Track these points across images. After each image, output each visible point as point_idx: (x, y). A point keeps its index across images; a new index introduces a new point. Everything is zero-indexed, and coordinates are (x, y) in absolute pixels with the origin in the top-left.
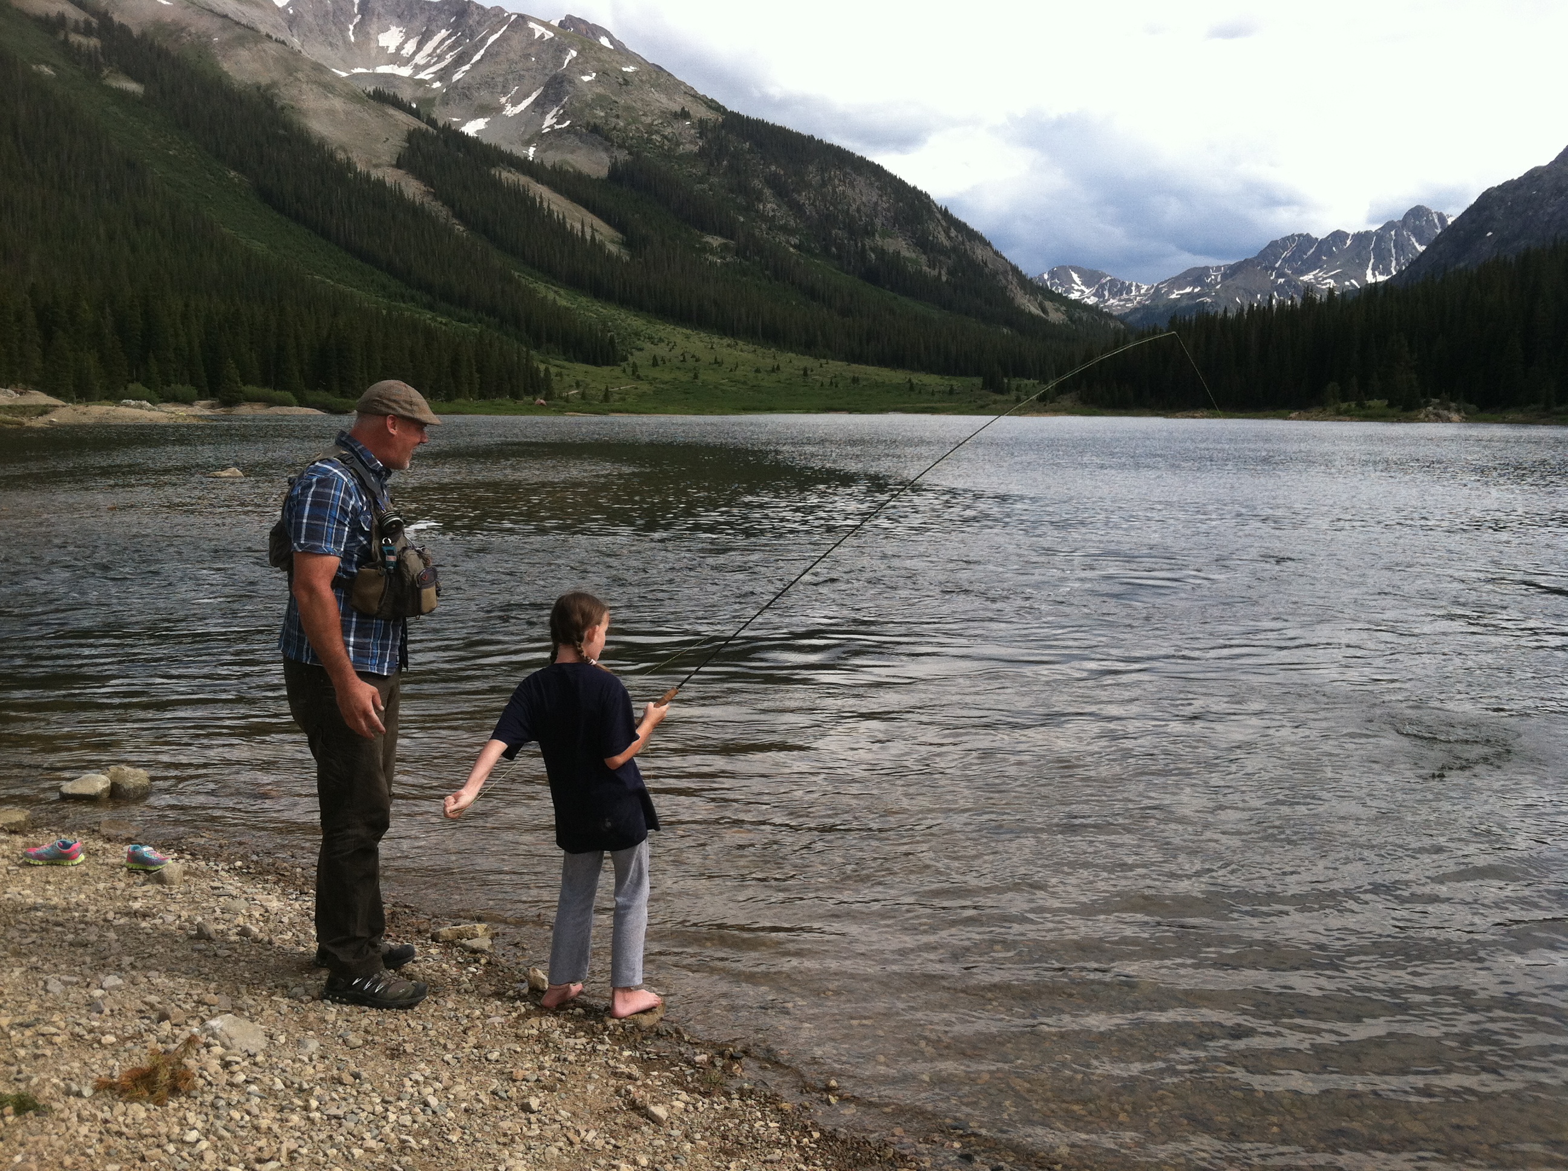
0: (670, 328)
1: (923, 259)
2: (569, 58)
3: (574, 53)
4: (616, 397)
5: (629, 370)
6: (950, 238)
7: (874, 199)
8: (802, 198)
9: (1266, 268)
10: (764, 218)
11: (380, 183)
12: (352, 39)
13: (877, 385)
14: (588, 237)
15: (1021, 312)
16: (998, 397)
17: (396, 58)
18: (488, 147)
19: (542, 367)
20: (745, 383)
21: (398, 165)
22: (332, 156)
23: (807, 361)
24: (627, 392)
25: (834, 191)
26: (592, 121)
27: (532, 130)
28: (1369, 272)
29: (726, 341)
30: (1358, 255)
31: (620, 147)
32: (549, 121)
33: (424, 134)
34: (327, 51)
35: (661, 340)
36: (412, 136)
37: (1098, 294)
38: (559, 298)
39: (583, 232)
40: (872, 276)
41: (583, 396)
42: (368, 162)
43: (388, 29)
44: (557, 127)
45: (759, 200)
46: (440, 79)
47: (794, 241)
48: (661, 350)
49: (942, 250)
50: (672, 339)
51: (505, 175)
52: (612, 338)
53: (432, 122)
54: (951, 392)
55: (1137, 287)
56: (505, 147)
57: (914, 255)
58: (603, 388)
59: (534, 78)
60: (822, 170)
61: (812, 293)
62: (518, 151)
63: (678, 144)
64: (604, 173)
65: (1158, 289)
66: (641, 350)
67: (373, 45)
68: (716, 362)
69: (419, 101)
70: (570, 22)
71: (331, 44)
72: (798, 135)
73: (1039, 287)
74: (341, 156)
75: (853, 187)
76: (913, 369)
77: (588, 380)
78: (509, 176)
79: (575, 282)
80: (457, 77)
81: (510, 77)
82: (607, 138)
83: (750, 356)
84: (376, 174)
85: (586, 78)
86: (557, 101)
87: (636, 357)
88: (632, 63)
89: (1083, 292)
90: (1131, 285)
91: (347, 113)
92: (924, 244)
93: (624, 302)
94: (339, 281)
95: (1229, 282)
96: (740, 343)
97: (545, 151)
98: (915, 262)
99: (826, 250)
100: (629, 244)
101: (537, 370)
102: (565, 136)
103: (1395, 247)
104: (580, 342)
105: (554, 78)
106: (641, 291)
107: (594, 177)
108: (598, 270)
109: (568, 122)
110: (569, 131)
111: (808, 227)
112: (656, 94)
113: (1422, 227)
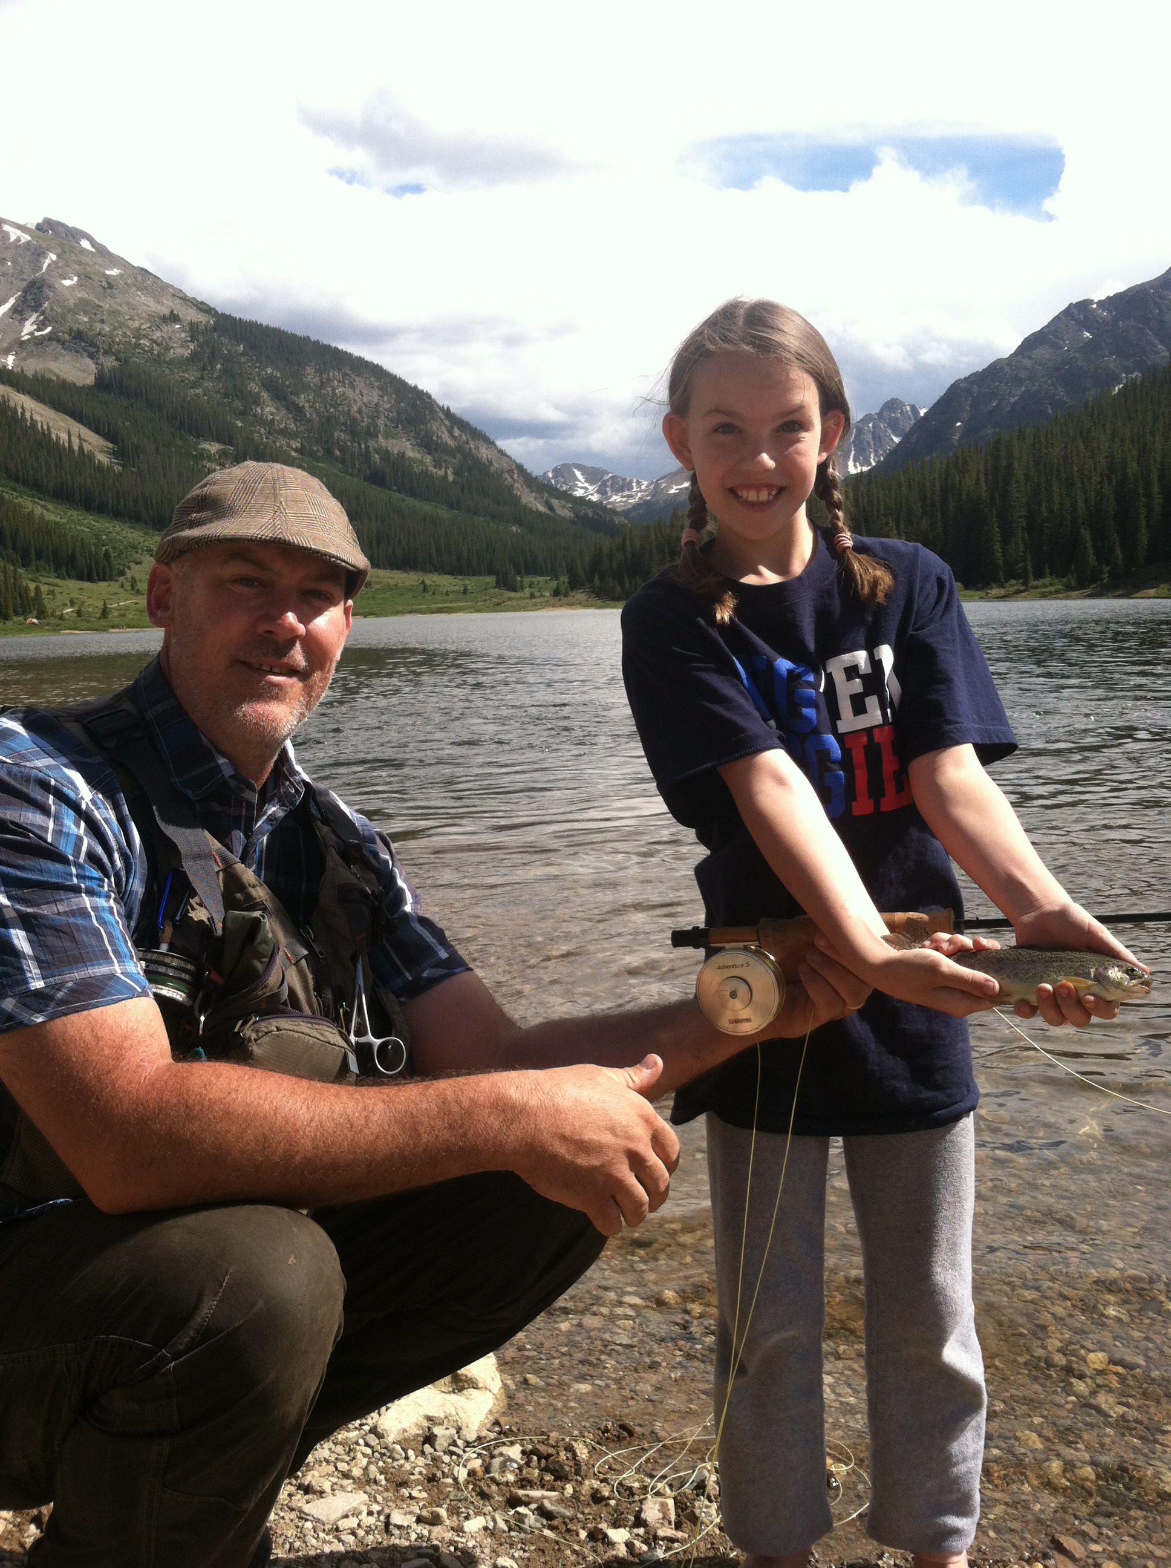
1: (428, 459)
2: (47, 262)
3: (54, 257)
4: (116, 614)
5: (127, 586)
6: (454, 437)
7: (375, 400)
8: (301, 400)
10: (260, 421)
13: (389, 588)
14: (76, 448)
15: (527, 510)
16: (513, 594)
19: (32, 586)
24: (127, 608)
25: (334, 394)
26: (75, 328)
27: (10, 338)
28: (851, 463)
31: (107, 352)
32: (29, 327)
37: (601, 491)
38: (48, 512)
39: (70, 442)
40: (377, 478)
41: (79, 613)
44: (37, 334)
45: (257, 404)
47: (296, 444)
49: (446, 450)
52: (107, 555)
54: (465, 592)
55: (638, 483)
57: (418, 456)
58: (100, 604)
59: (12, 283)
60: (320, 371)
63: (168, 349)
64: (90, 380)
65: (657, 485)
66: (139, 563)
70: (48, 228)
72: (294, 336)
73: (544, 485)
75: (353, 388)
76: (425, 570)
77: (84, 597)
79: (62, 495)
82: (92, 344)
85: (67, 283)
86: (36, 307)
87: (134, 570)
88: (115, 266)
89: (586, 489)
90: (631, 482)
92: (427, 444)
93: (117, 514)
97: (25, 359)
98: (421, 462)
99: (329, 452)
100: (121, 453)
101: (27, 589)
102: (46, 343)
103: (873, 439)
104: (72, 558)
105: (33, 284)
106: (136, 502)
107: (80, 384)
108: (88, 482)
109: (49, 329)
110: (50, 338)
111: (309, 430)
112: (143, 298)
113: (897, 418)
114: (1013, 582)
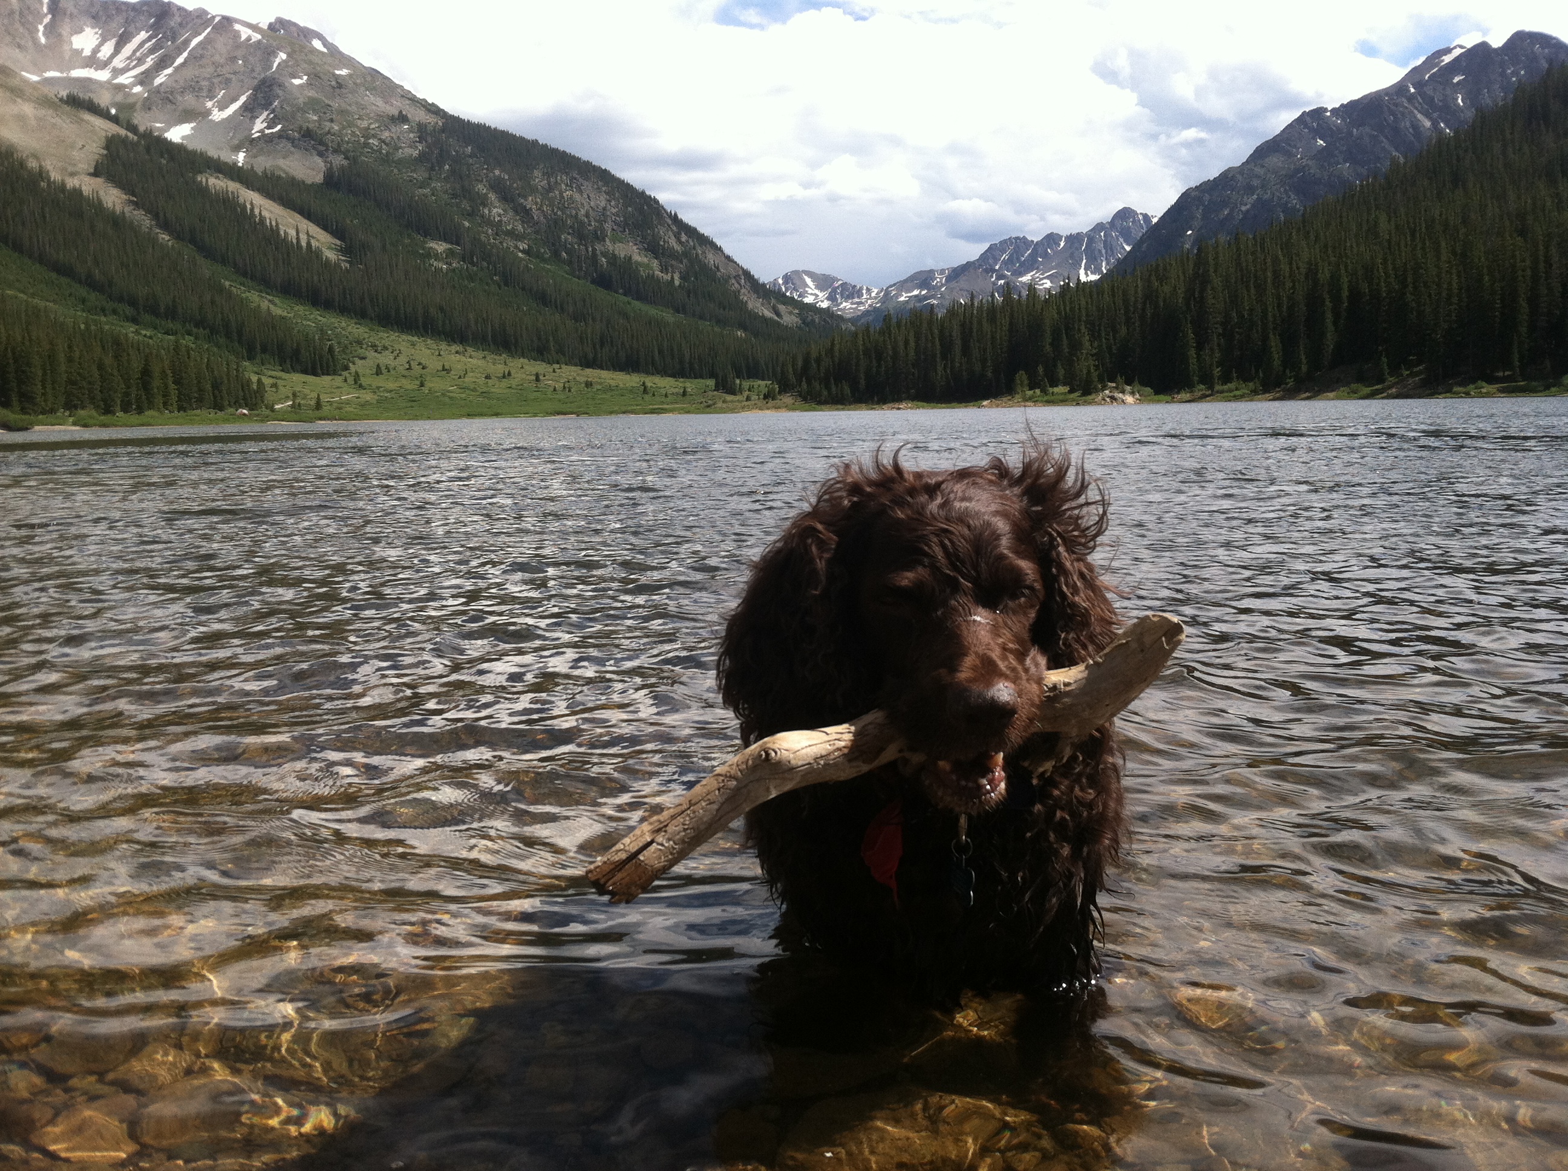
0: (394, 335)
1: (655, 263)
2: (277, 61)
3: (283, 56)
5: (351, 380)
6: (681, 243)
7: (603, 204)
8: (529, 202)
9: (987, 271)
10: (489, 222)
11: (77, 193)
12: (43, 40)
13: (610, 389)
14: (304, 244)
15: (754, 316)
16: (731, 397)
17: (92, 61)
18: (194, 153)
19: (254, 378)
20: (474, 390)
21: (96, 174)
22: (22, 164)
23: (540, 367)
24: (348, 402)
25: (561, 194)
26: (305, 126)
27: (240, 136)
28: (1082, 272)
29: (455, 348)
30: (1072, 256)
31: (336, 151)
32: (259, 125)
33: (124, 141)
34: (17, 53)
35: (385, 348)
36: (111, 143)
37: (831, 298)
38: (275, 307)
39: (298, 239)
40: (603, 281)
42: (63, 170)
43: (81, 31)
44: (267, 131)
45: (485, 205)
46: (141, 83)
47: (523, 246)
48: (386, 359)
49: (673, 255)
50: (396, 347)
51: (212, 181)
52: (331, 349)
53: (133, 129)
54: (684, 394)
55: (868, 290)
56: (213, 153)
57: (645, 260)
58: (316, 397)
59: (242, 81)
60: (547, 175)
61: (543, 299)
62: (226, 156)
63: (397, 148)
64: (319, 178)
65: (887, 293)
66: (364, 358)
67: (66, 47)
68: (444, 369)
69: (120, 107)
70: (280, 25)
71: (19, 46)
72: (522, 139)
73: (772, 292)
74: (32, 164)
75: (581, 192)
76: (648, 373)
77: (307, 391)
78: (216, 183)
79: (289, 290)
80: (158, 81)
81: (216, 81)
82: (321, 143)
83: (481, 363)
84: (72, 183)
85: (297, 82)
86: (266, 105)
87: (358, 366)
88: (345, 66)
89: (816, 295)
90: (861, 289)
91: (39, 119)
92: (654, 248)
93: (344, 310)
94: (33, 295)
95: (953, 284)
96: (470, 350)
97: (255, 157)
98: (647, 266)
99: (556, 254)
100: (348, 250)
101: (249, 381)
102: (276, 140)
103: (1105, 248)
104: (296, 352)
105: (263, 82)
106: (362, 300)
107: (309, 182)
108: (316, 278)
109: (279, 127)
110: (280, 135)
111: (537, 232)
112: (372, 98)
113: (1129, 227)
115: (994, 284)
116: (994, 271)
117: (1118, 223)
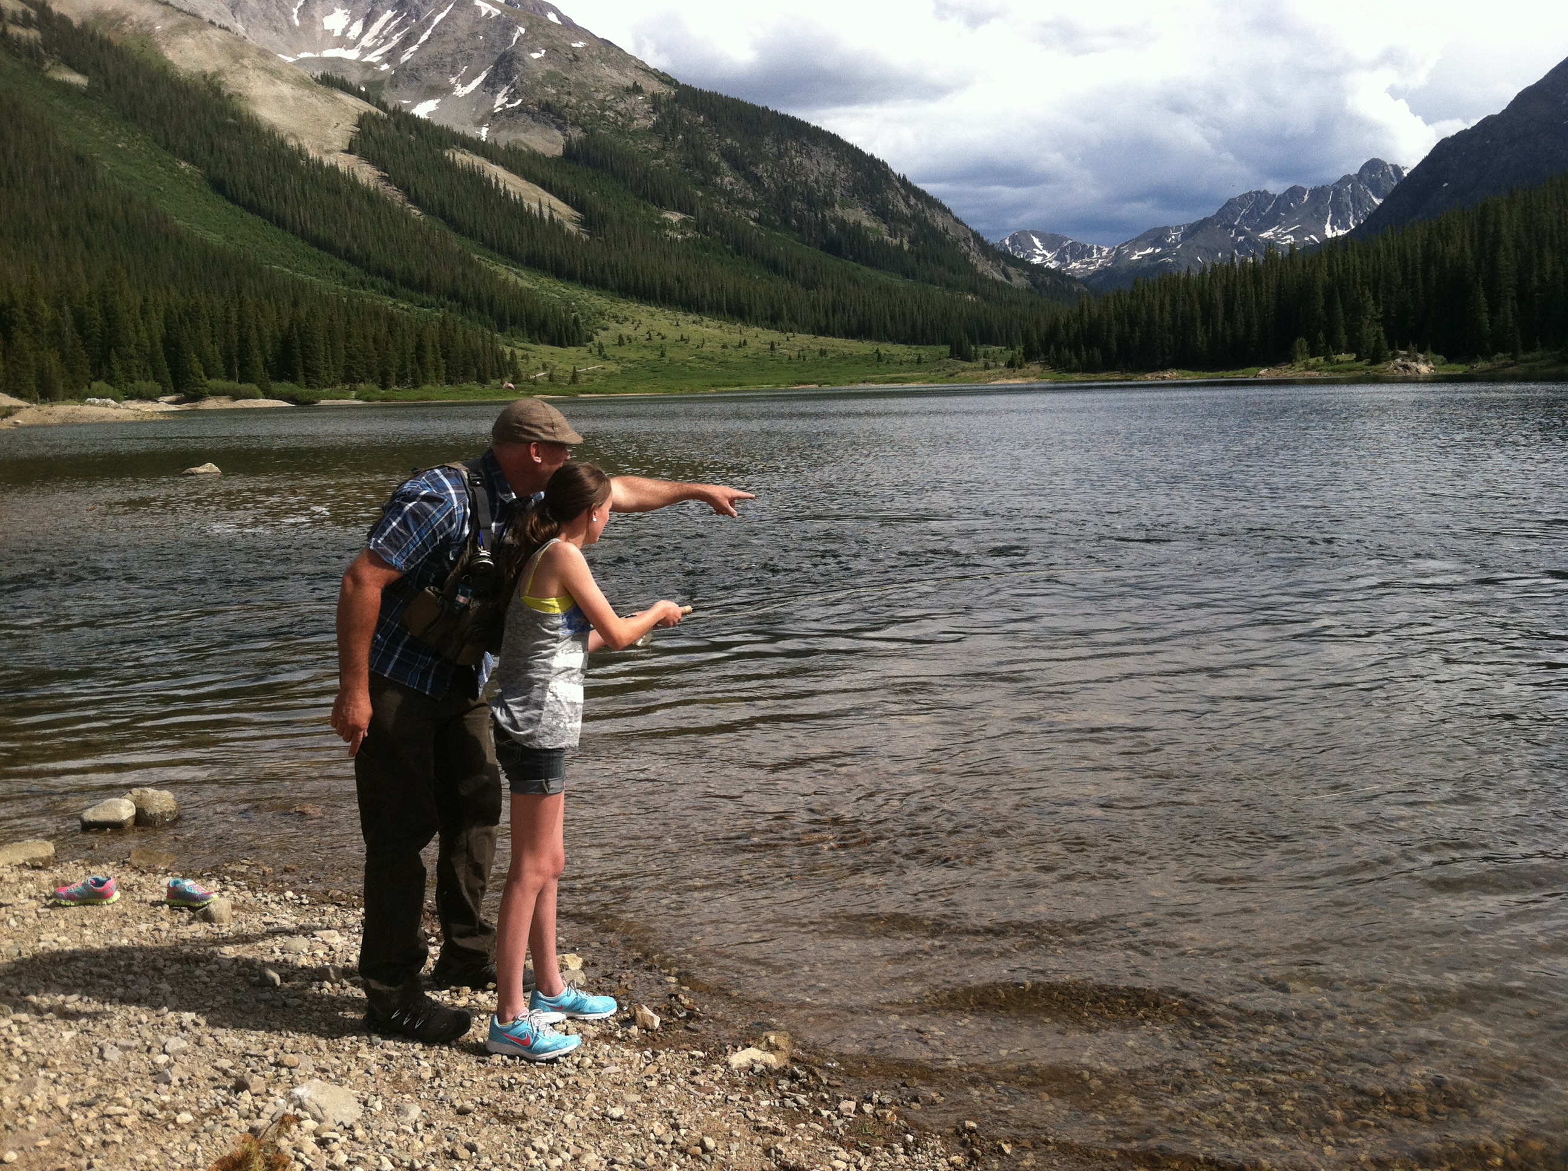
0: (634, 306)
1: (884, 228)
2: (517, 35)
3: (522, 30)
4: (584, 378)
5: (595, 351)
6: (909, 206)
7: (832, 169)
8: (760, 170)
9: (1225, 227)
10: (722, 192)
11: (334, 169)
12: (297, 23)
13: (844, 357)
14: (546, 217)
15: (983, 279)
16: (967, 365)
17: (343, 41)
18: (441, 129)
19: (508, 350)
20: (712, 359)
21: (350, 151)
22: (283, 143)
23: (774, 336)
24: (594, 373)
25: (792, 164)
26: (544, 99)
27: (482, 112)
28: (1328, 227)
29: (692, 317)
30: (1316, 210)
31: (574, 124)
32: (500, 100)
33: (375, 118)
34: (273, 36)
35: (626, 319)
36: (363, 121)
37: (1060, 258)
38: (522, 280)
39: (541, 212)
40: (833, 247)
41: (551, 378)
42: (320, 147)
43: (332, 12)
44: (508, 106)
45: (716, 173)
46: (388, 61)
47: (754, 214)
48: (627, 329)
49: (901, 219)
50: (637, 318)
51: (459, 156)
52: (576, 320)
53: (383, 106)
54: (919, 361)
55: (1099, 249)
56: (458, 128)
57: (874, 225)
58: (570, 369)
59: (483, 57)
60: (777, 141)
61: (774, 266)
62: (471, 131)
63: (632, 119)
64: (559, 151)
65: (1119, 252)
66: (605, 329)
67: (318, 28)
68: (682, 339)
69: (367, 84)
71: (276, 29)
72: (753, 107)
73: (1000, 253)
74: (292, 142)
75: (811, 158)
76: (879, 339)
77: (555, 362)
78: (462, 158)
79: (534, 263)
80: (405, 58)
81: (459, 56)
82: (560, 116)
83: (717, 332)
84: (328, 160)
85: (535, 56)
86: (507, 80)
87: (602, 337)
88: (581, 39)
89: (1044, 256)
90: (1092, 248)
91: (297, 99)
92: (883, 213)
93: (586, 282)
94: (297, 270)
95: (1190, 242)
96: (706, 319)
97: (498, 131)
98: (877, 231)
99: (786, 222)
100: (587, 223)
101: (503, 353)
102: (516, 115)
103: (1353, 200)
104: (544, 324)
105: (503, 57)
106: (602, 270)
107: (549, 155)
108: (559, 250)
109: (519, 101)
110: (521, 109)
111: (767, 200)
112: (607, 70)
113: (1378, 180)
114: (1500, 355)
115: (1233, 240)
116: (1233, 227)
117: (1366, 175)
